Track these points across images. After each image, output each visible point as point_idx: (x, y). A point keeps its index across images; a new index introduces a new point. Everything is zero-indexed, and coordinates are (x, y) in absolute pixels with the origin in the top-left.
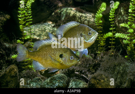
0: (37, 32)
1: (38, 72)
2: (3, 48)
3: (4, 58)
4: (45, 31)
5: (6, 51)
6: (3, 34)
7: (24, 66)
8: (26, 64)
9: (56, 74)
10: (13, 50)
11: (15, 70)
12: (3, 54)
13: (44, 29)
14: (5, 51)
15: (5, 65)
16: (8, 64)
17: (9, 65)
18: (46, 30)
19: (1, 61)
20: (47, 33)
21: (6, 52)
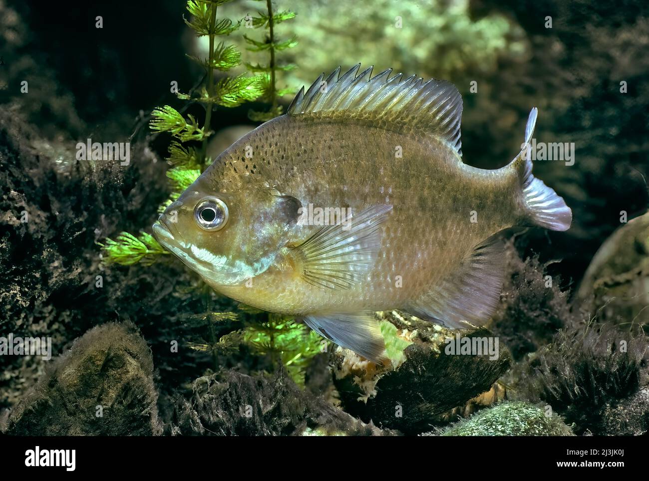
0: (310, 43)
1: (323, 388)
2: (30, 183)
3: (39, 265)
4: (377, 36)
5: (55, 206)
6: (26, 62)
7: (204, 332)
8: (219, 316)
9: (478, 408)
10: (107, 202)
11: (133, 367)
12: (28, 234)
13: (375, 17)
14: (45, 206)
15: (42, 326)
16: (66, 316)
17: (74, 331)
18: (389, 31)
19: (16, 290)
20: (396, 51)
21: (52, 219)
